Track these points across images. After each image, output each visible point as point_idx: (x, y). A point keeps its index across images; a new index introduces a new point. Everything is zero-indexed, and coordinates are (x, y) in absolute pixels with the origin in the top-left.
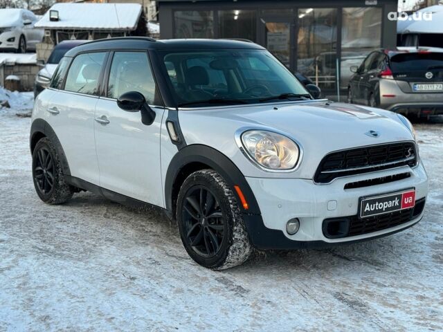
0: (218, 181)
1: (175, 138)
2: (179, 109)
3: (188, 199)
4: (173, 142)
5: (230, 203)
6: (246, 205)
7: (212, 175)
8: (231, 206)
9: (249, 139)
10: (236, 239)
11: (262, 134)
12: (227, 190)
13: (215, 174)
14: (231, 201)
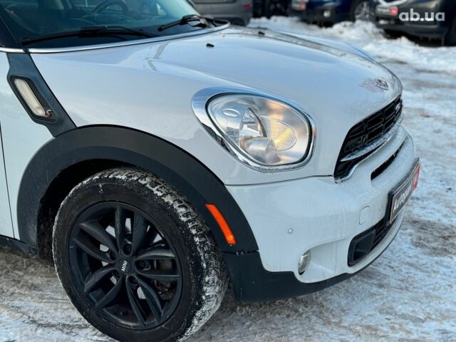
0: (160, 194)
1: (40, 112)
2: (31, 50)
3: (84, 225)
4: (36, 119)
5: (193, 236)
6: (230, 238)
7: (143, 182)
8: (197, 239)
9: (221, 112)
10: (208, 297)
11: (240, 102)
12: (183, 210)
13: (148, 179)
14: (194, 232)
